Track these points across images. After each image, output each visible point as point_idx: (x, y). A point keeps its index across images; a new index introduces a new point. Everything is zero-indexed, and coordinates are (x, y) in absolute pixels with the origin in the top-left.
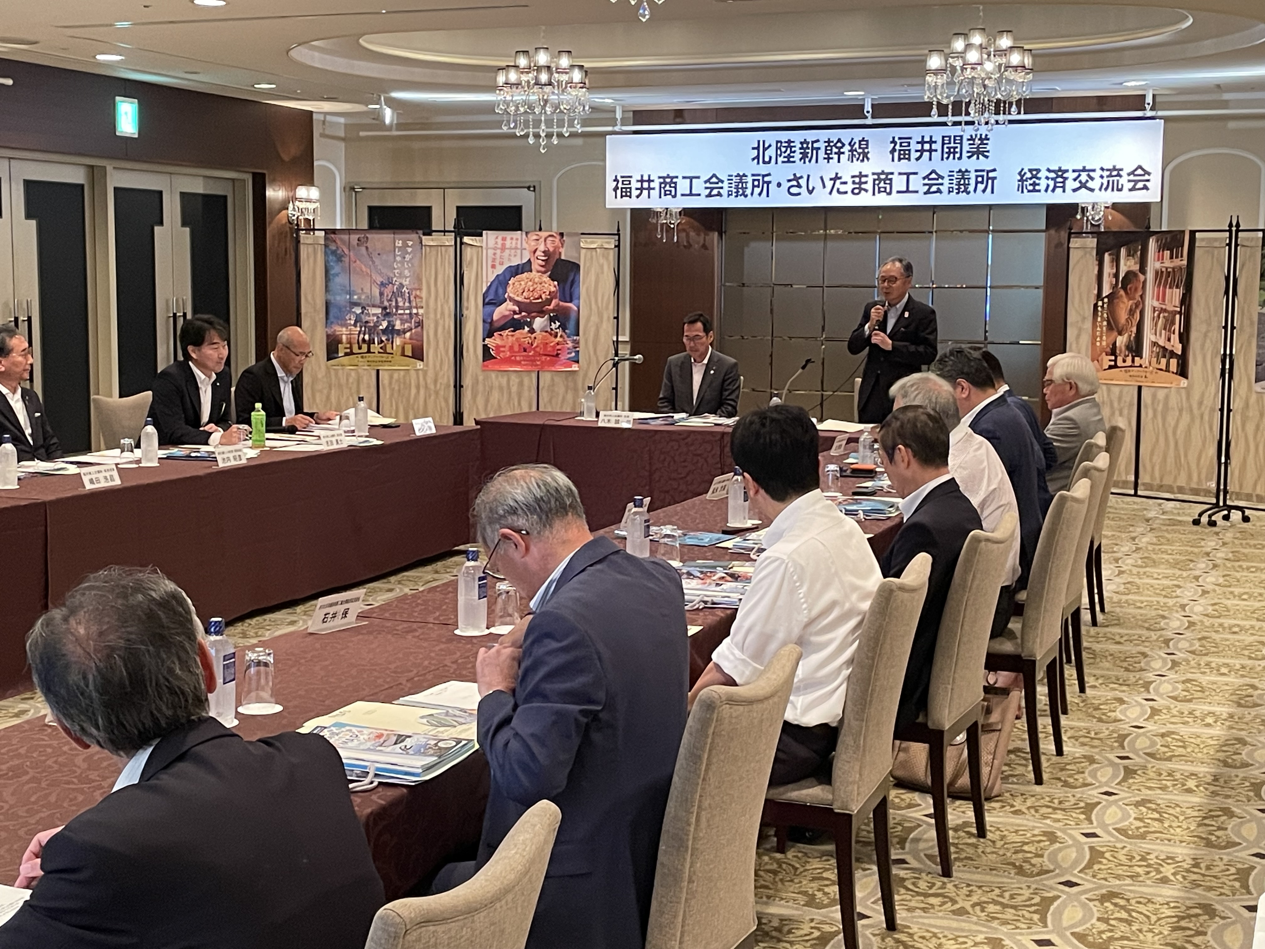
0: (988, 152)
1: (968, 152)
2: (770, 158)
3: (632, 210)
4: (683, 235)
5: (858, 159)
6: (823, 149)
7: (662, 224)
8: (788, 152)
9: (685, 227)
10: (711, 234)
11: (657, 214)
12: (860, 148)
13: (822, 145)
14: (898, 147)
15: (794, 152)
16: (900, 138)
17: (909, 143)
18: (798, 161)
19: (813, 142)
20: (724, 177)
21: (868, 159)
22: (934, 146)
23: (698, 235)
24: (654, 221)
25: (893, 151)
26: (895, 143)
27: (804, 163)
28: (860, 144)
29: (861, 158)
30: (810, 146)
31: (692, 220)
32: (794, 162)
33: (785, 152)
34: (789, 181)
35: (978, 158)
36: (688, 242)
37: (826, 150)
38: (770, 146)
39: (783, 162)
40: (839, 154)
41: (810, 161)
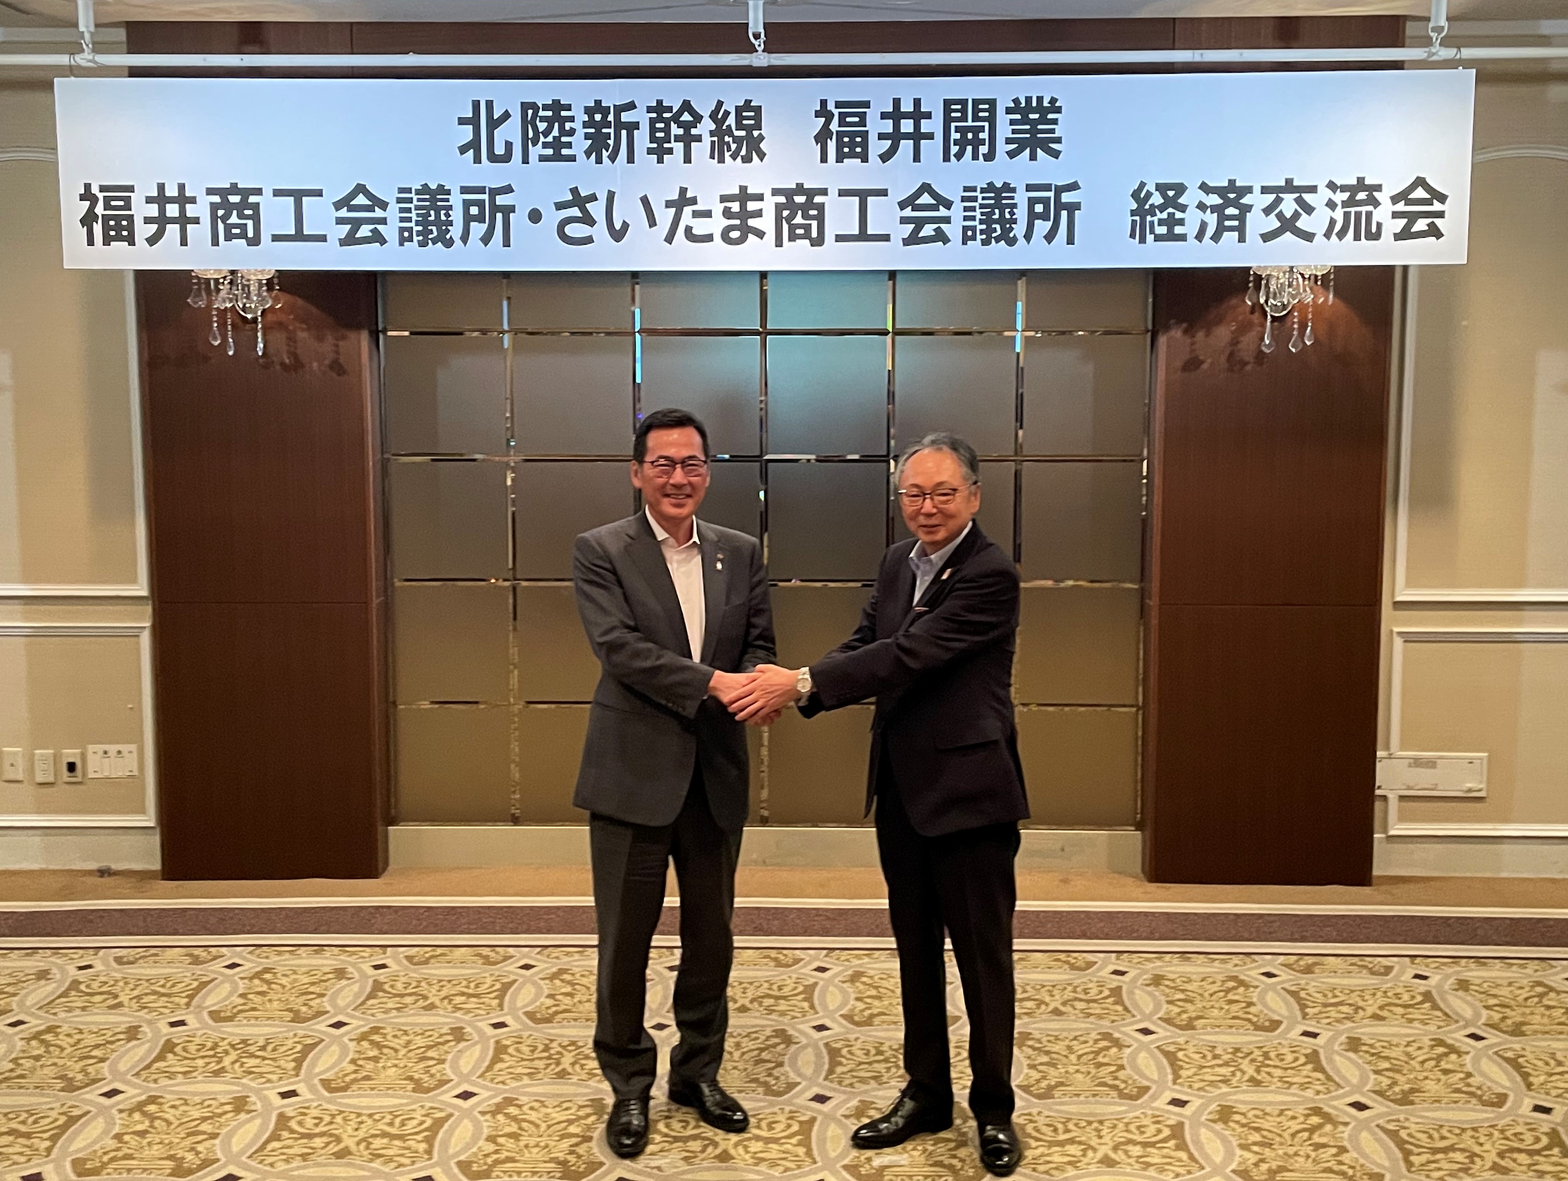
0: (1058, 140)
1: (1009, 141)
2: (509, 145)
3: (140, 275)
4: (279, 338)
5: (734, 157)
6: (645, 127)
7: (222, 313)
8: (555, 132)
9: (282, 317)
10: (352, 335)
11: (209, 287)
12: (740, 127)
13: (641, 116)
14: (834, 126)
15: (572, 132)
16: (838, 105)
17: (863, 117)
18: (581, 157)
19: (620, 109)
20: (390, 196)
21: (762, 156)
22: (926, 126)
23: (320, 339)
24: (202, 304)
25: (822, 137)
26: (829, 117)
27: (599, 161)
28: (739, 118)
29: (743, 152)
30: (611, 118)
31: (300, 302)
32: (572, 158)
33: (546, 133)
34: (560, 206)
35: (1033, 157)
36: (294, 355)
37: (653, 130)
38: (506, 116)
39: (543, 158)
40: (688, 140)
41: (613, 158)
